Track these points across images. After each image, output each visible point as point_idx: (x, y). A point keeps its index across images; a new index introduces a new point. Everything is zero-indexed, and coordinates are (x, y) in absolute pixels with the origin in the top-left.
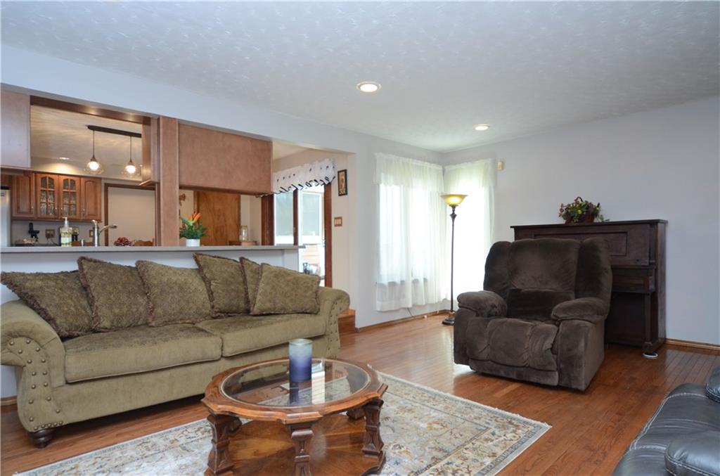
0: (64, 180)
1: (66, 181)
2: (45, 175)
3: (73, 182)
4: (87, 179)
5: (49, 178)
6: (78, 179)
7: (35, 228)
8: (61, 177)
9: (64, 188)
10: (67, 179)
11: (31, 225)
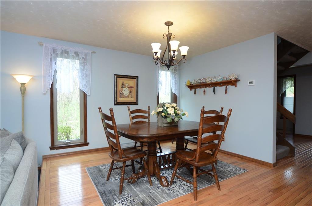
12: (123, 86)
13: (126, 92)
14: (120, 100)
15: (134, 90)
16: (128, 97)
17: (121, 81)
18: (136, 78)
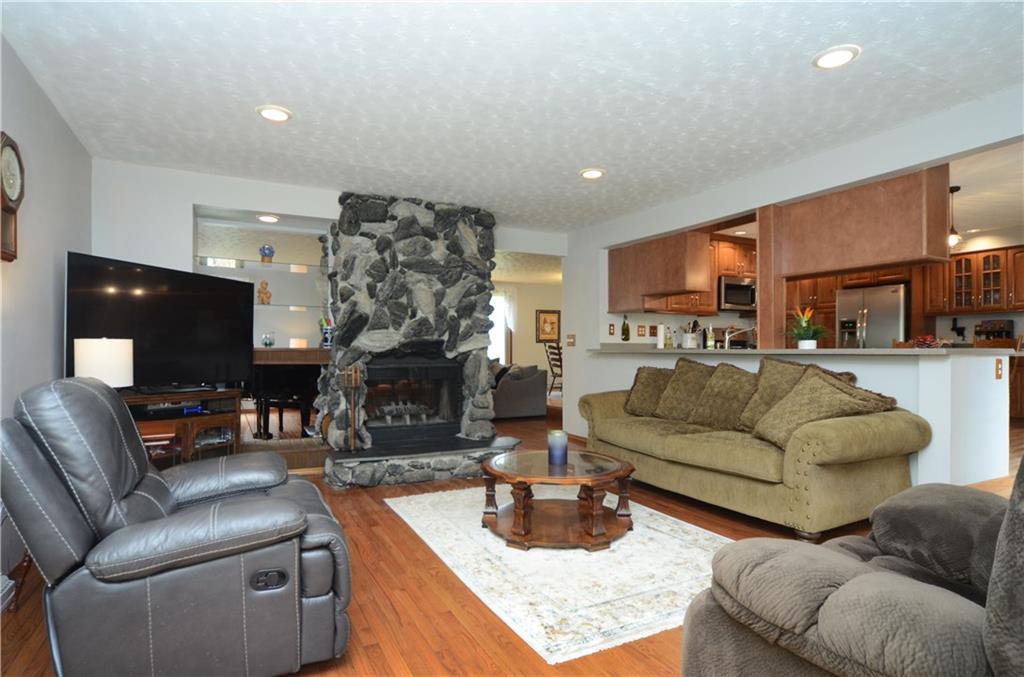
0: (984, 258)
1: (986, 259)
2: (960, 257)
3: (996, 258)
4: (1014, 251)
5: (966, 260)
6: (1004, 252)
7: (960, 324)
8: (980, 254)
9: (985, 269)
10: (988, 257)
11: (955, 321)
12: (545, 322)
13: (548, 328)
14: (542, 337)
15: (556, 326)
16: (550, 334)
17: (542, 316)
18: (558, 313)
